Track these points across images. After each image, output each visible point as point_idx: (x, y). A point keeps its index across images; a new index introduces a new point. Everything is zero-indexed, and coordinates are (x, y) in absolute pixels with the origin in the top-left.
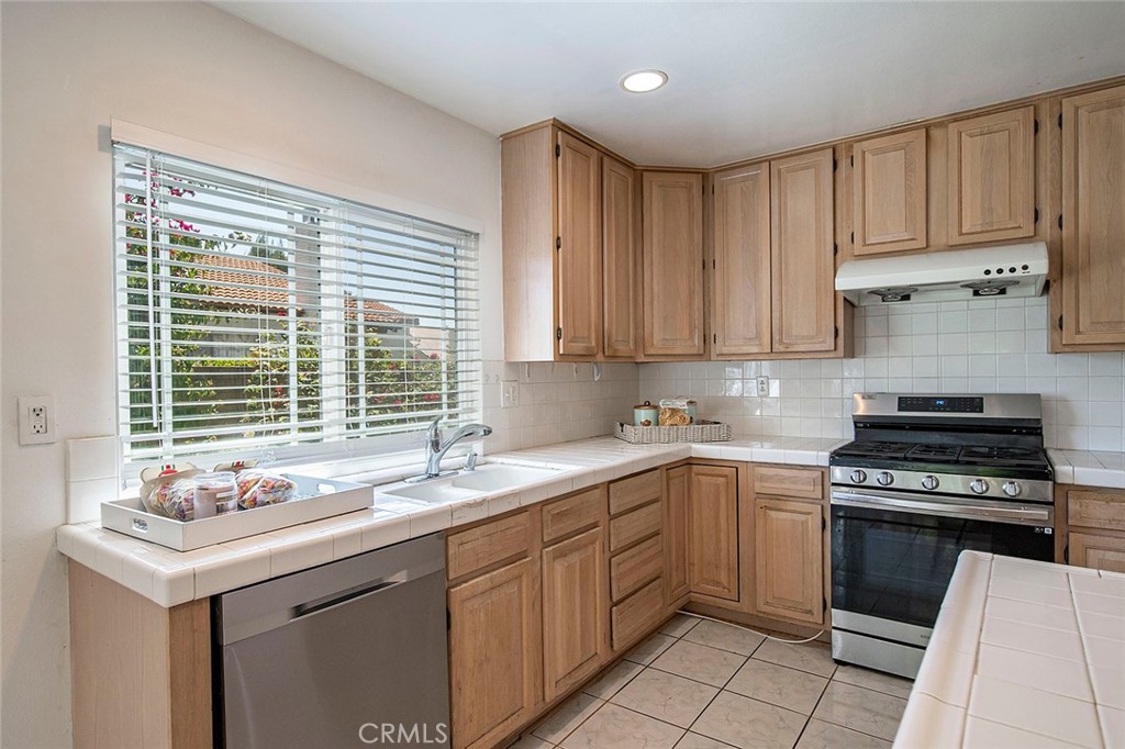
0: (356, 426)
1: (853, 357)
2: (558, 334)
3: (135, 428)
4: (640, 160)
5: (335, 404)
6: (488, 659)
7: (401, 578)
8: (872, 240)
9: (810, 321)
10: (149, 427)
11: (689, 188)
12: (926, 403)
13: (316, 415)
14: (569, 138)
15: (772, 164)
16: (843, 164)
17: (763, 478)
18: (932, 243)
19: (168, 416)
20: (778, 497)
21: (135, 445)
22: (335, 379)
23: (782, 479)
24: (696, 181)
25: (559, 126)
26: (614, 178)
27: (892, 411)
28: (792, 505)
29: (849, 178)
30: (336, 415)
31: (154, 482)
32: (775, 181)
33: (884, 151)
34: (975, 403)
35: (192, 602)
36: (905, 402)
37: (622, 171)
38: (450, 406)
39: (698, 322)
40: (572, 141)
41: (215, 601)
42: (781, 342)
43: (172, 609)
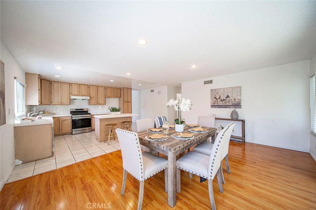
2: (39, 102)
8: (73, 94)
9: (66, 101)
11: (48, 83)
12: (78, 109)
15: (60, 83)
16: (70, 85)
17: (63, 118)
18: (80, 95)
20: (65, 120)
23: (66, 118)
25: (39, 75)
27: (75, 110)
28: (67, 120)
29: (71, 87)
32: (61, 85)
33: (75, 85)
34: (83, 109)
36: (76, 110)
39: (49, 100)
42: (62, 103)
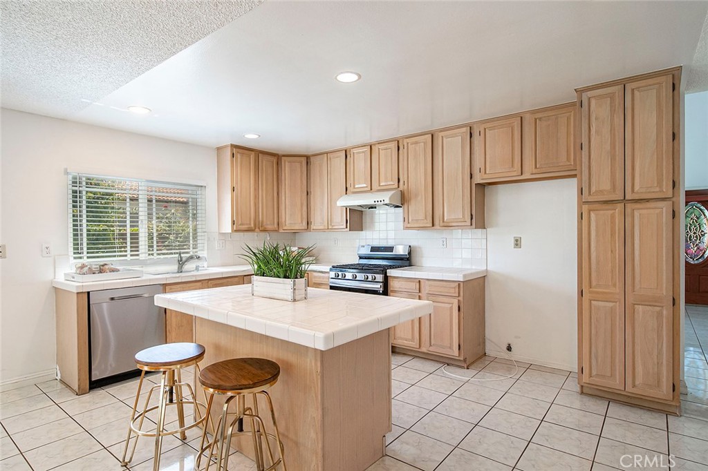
0: (152, 254)
1: (362, 230)
2: (233, 223)
3: (74, 253)
4: (280, 153)
5: (143, 247)
6: (182, 326)
7: (146, 295)
8: (357, 186)
10: (78, 253)
11: (301, 163)
12: (378, 249)
13: (138, 251)
14: (239, 150)
18: (373, 188)
19: (85, 249)
21: (75, 258)
22: (143, 239)
24: (304, 160)
25: (233, 146)
26: (265, 162)
27: (369, 252)
29: (350, 163)
30: (143, 251)
31: (79, 268)
32: (329, 161)
33: (359, 153)
34: (391, 249)
35: (82, 292)
36: (373, 249)
37: (269, 158)
38: (193, 248)
39: (305, 216)
40: (241, 151)
41: (88, 293)
42: (331, 225)
43: (78, 293)
